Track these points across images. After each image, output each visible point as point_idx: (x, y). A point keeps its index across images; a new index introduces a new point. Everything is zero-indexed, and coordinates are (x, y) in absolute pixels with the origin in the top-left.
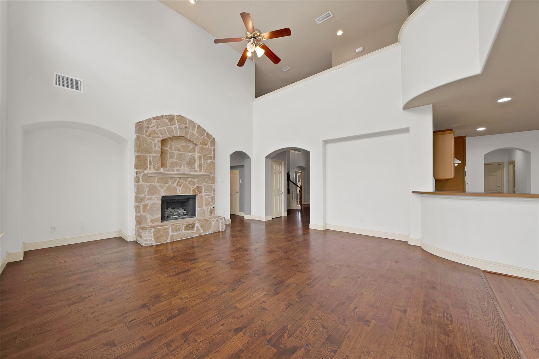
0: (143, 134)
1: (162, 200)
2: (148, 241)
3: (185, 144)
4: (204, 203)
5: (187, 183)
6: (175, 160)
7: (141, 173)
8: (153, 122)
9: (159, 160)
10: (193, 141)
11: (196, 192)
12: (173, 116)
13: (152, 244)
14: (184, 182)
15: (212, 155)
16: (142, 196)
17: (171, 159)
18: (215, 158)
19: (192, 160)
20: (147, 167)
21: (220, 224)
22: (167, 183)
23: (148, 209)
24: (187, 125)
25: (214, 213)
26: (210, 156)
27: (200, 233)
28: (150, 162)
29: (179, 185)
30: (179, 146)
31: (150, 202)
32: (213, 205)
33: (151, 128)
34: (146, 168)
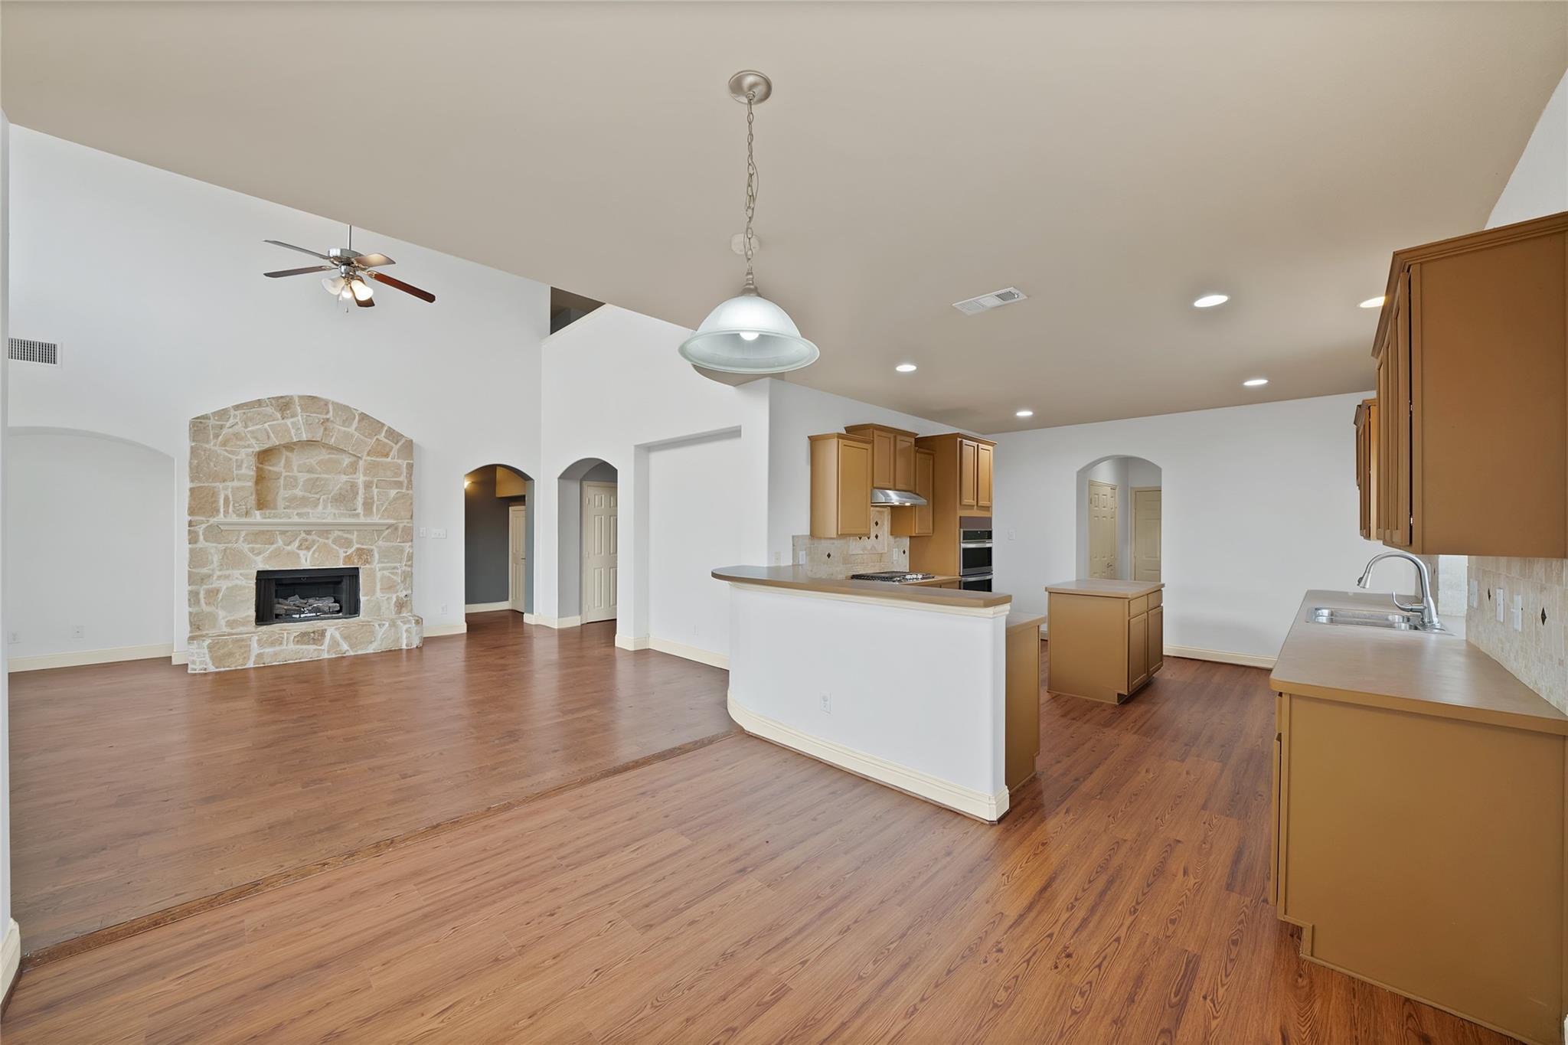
0: (208, 442)
1: (257, 579)
2: (198, 664)
3: (327, 457)
4: (378, 587)
5: (330, 542)
6: (298, 492)
7: (202, 522)
8: (235, 416)
9: (252, 495)
10: (346, 449)
11: (356, 561)
12: (290, 399)
13: (205, 669)
14: (321, 540)
15: (403, 478)
16: (204, 571)
17: (290, 492)
18: (411, 484)
19: (347, 491)
20: (218, 511)
21: (401, 634)
22: (272, 544)
23: (220, 598)
24: (330, 415)
25: (409, 608)
26: (399, 481)
27: (340, 650)
28: (226, 499)
29: (303, 547)
30: (312, 461)
31: (224, 585)
32: (406, 590)
33: (230, 427)
34: (215, 513)
